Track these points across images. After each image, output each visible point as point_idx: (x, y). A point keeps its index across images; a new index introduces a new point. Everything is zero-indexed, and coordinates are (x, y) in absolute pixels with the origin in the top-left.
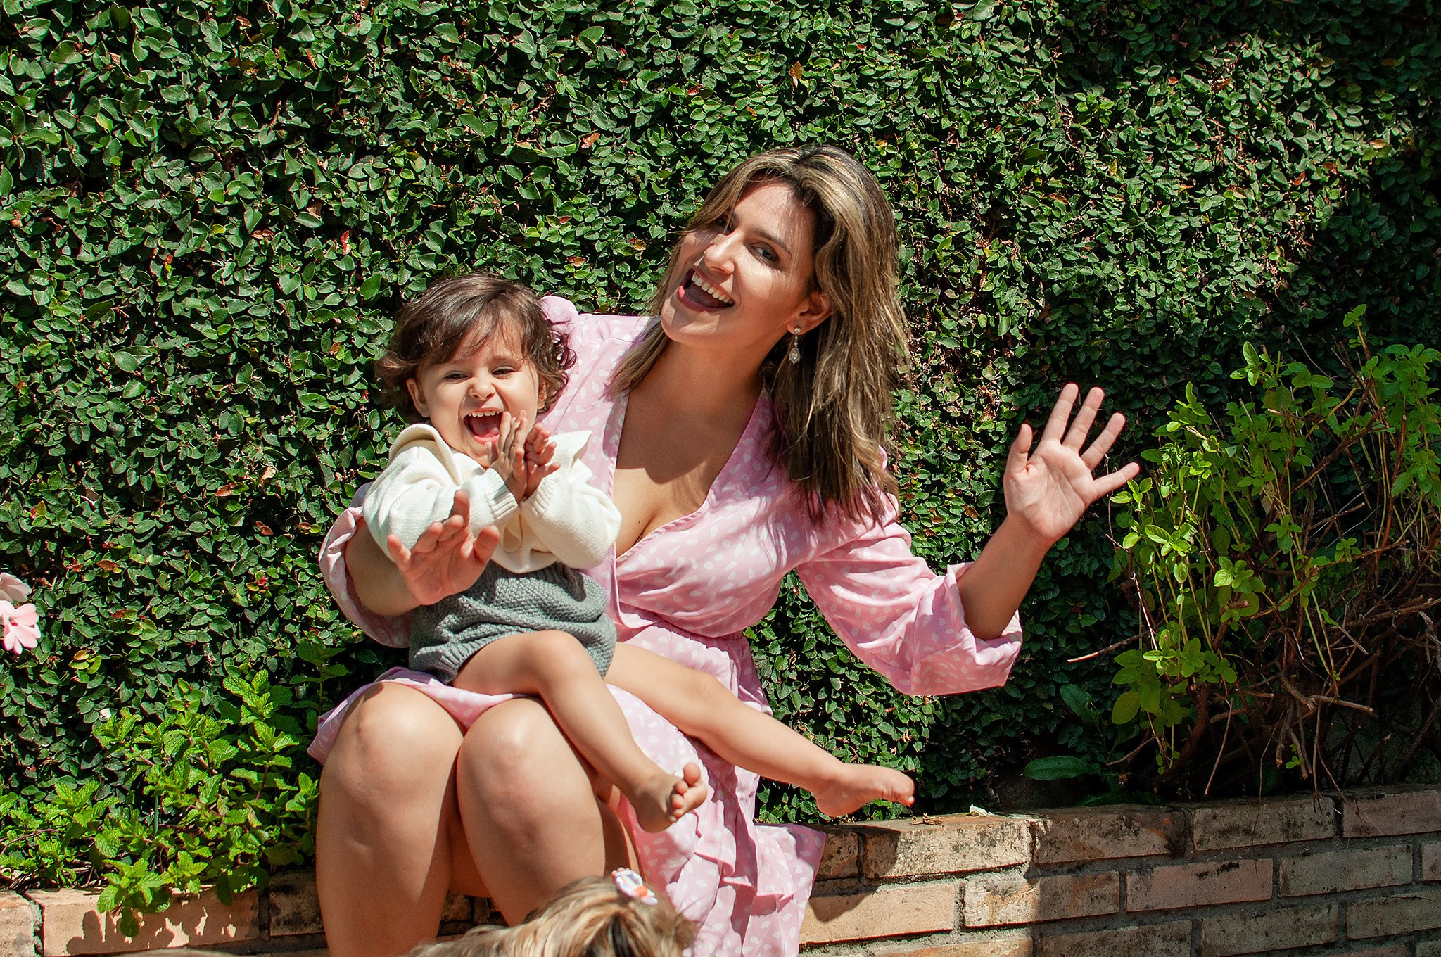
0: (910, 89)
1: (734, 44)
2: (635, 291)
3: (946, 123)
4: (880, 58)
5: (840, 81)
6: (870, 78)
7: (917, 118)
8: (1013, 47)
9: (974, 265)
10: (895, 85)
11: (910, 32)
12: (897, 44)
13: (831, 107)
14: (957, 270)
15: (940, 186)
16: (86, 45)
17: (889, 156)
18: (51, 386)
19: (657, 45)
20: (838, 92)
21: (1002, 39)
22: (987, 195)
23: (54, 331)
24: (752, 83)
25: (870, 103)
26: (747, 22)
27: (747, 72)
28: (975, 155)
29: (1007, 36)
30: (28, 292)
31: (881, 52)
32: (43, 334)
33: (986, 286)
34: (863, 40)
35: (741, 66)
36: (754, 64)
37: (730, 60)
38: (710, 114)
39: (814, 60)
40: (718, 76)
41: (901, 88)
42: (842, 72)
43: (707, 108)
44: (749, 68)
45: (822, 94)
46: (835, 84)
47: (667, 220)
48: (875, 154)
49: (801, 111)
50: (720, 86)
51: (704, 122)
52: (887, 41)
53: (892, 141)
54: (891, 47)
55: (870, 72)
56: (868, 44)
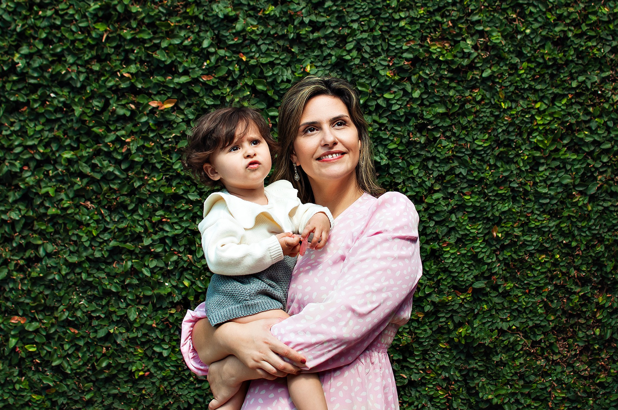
0: (554, 231)
1: (464, 221)
2: (421, 334)
3: (574, 244)
4: (539, 218)
5: (517, 232)
6: (533, 228)
7: (559, 243)
8: (610, 203)
9: (593, 306)
10: (547, 229)
11: (553, 205)
12: (547, 211)
13: (513, 244)
14: (584, 310)
15: (573, 272)
16: (180, 252)
17: (546, 262)
18: (172, 387)
19: (428, 225)
20: (516, 236)
21: (604, 200)
22: (599, 273)
23: (172, 366)
24: (474, 237)
25: (534, 239)
26: (470, 210)
27: (471, 233)
28: (591, 256)
29: (607, 198)
30: (161, 351)
31: (538, 215)
32: (168, 367)
33: (599, 316)
34: (529, 211)
35: (468, 230)
36: (474, 229)
37: (463, 228)
38: (452, 254)
39: (505, 223)
40: (458, 236)
41: (549, 231)
42: (518, 227)
43: (452, 251)
44: (472, 231)
45: (509, 238)
46: (515, 233)
47: (433, 303)
48: (537, 262)
49: (498, 247)
50: (459, 240)
51: (450, 257)
52: (541, 210)
53: (547, 255)
54: (544, 212)
55: (533, 226)
56: (532, 212)
